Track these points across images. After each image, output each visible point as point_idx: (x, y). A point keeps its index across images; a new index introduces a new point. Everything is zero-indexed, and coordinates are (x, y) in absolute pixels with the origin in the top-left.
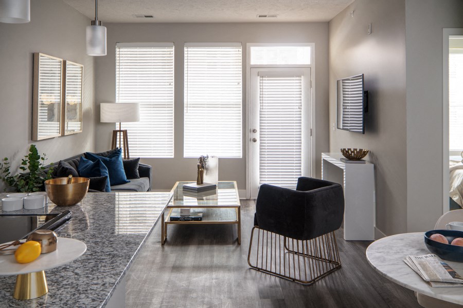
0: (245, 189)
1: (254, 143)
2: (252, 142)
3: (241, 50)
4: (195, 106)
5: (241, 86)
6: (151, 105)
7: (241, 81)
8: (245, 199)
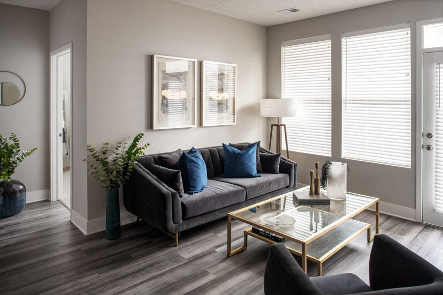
0: (415, 208)
1: (429, 151)
2: (425, 149)
3: (409, 32)
4: (355, 102)
5: (410, 78)
6: (312, 101)
7: (410, 71)
8: (415, 220)
